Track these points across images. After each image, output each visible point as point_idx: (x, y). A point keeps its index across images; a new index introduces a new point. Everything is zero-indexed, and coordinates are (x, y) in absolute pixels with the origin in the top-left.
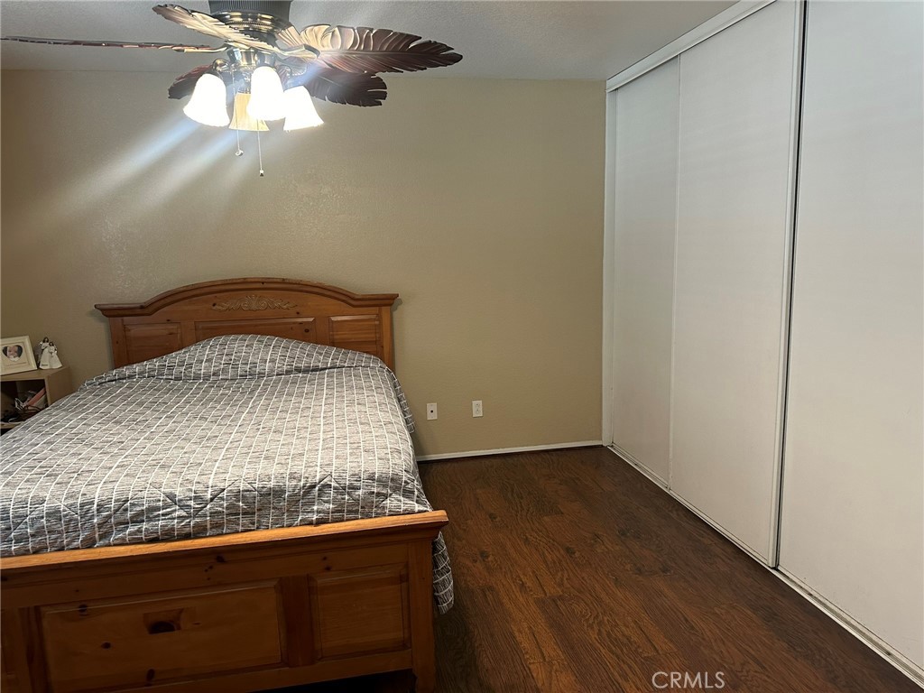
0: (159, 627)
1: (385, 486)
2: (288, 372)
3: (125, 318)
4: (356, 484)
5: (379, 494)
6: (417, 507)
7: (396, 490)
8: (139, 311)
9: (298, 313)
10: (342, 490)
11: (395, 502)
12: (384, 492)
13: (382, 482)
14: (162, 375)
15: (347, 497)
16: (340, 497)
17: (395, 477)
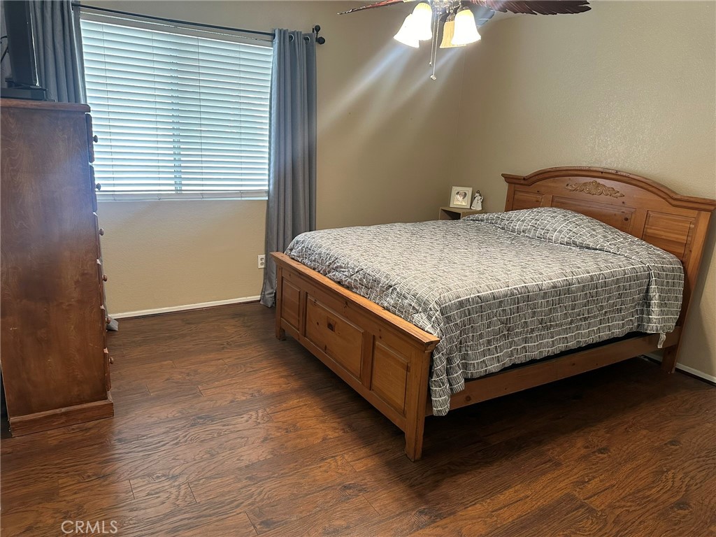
0: (331, 327)
1: (420, 305)
2: (568, 244)
3: (517, 186)
4: (407, 295)
5: (414, 308)
6: (428, 327)
7: (425, 311)
8: (522, 182)
9: (623, 203)
10: (400, 295)
11: (421, 318)
12: (417, 308)
13: (419, 302)
14: (496, 223)
15: (400, 300)
16: (397, 298)
17: (427, 302)
